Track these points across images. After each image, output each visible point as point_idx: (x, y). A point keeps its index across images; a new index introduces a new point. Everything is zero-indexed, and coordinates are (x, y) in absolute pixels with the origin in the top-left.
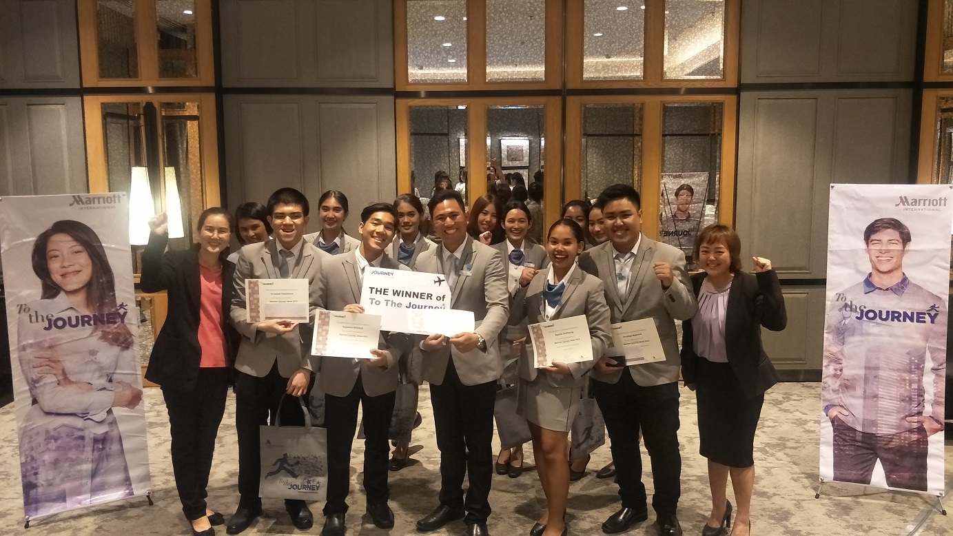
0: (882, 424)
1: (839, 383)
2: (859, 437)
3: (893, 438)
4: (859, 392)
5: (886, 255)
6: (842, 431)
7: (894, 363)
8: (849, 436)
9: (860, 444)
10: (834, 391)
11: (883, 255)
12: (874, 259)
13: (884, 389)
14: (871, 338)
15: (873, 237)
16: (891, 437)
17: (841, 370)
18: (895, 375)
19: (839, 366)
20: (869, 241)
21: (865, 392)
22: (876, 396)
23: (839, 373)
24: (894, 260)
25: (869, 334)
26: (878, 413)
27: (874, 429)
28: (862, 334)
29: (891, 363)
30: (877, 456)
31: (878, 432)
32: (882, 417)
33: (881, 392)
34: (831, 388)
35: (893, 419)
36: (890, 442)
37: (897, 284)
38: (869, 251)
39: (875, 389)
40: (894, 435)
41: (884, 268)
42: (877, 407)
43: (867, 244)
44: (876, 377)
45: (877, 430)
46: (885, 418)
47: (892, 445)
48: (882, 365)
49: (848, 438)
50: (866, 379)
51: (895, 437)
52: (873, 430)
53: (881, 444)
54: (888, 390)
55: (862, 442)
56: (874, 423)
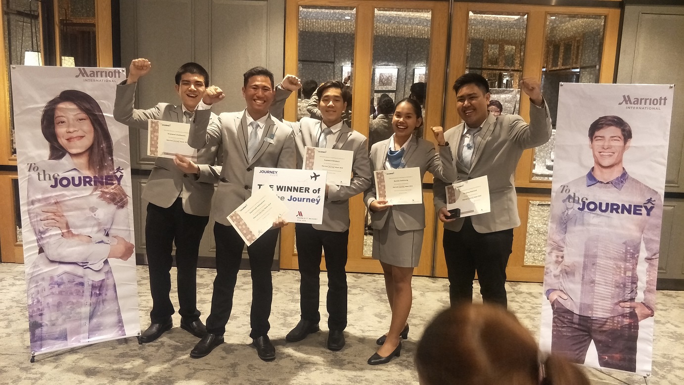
0: (597, 308)
1: (559, 269)
2: (576, 320)
3: (606, 322)
4: (578, 277)
5: (607, 151)
6: (561, 313)
7: (612, 252)
8: (567, 318)
9: (576, 326)
10: (555, 276)
11: (605, 151)
12: (597, 154)
13: (600, 275)
14: (591, 228)
15: (597, 133)
16: (605, 320)
17: (562, 257)
18: (611, 263)
19: (560, 254)
20: (594, 137)
21: (583, 278)
22: (593, 282)
23: (560, 259)
24: (616, 155)
25: (589, 224)
26: (593, 298)
27: (590, 312)
28: (583, 224)
29: (609, 252)
30: (591, 338)
31: (594, 315)
32: (598, 302)
33: (598, 278)
34: (552, 274)
35: (608, 304)
36: (604, 325)
37: (617, 179)
38: (592, 148)
39: (592, 276)
40: (607, 319)
41: (606, 163)
42: (594, 292)
43: (592, 140)
44: (594, 264)
45: (592, 314)
46: (600, 303)
47: (606, 327)
48: (600, 253)
49: (566, 320)
50: (585, 267)
51: (609, 321)
52: (589, 314)
53: (595, 327)
54: (604, 276)
55: (579, 324)
56: (590, 307)
